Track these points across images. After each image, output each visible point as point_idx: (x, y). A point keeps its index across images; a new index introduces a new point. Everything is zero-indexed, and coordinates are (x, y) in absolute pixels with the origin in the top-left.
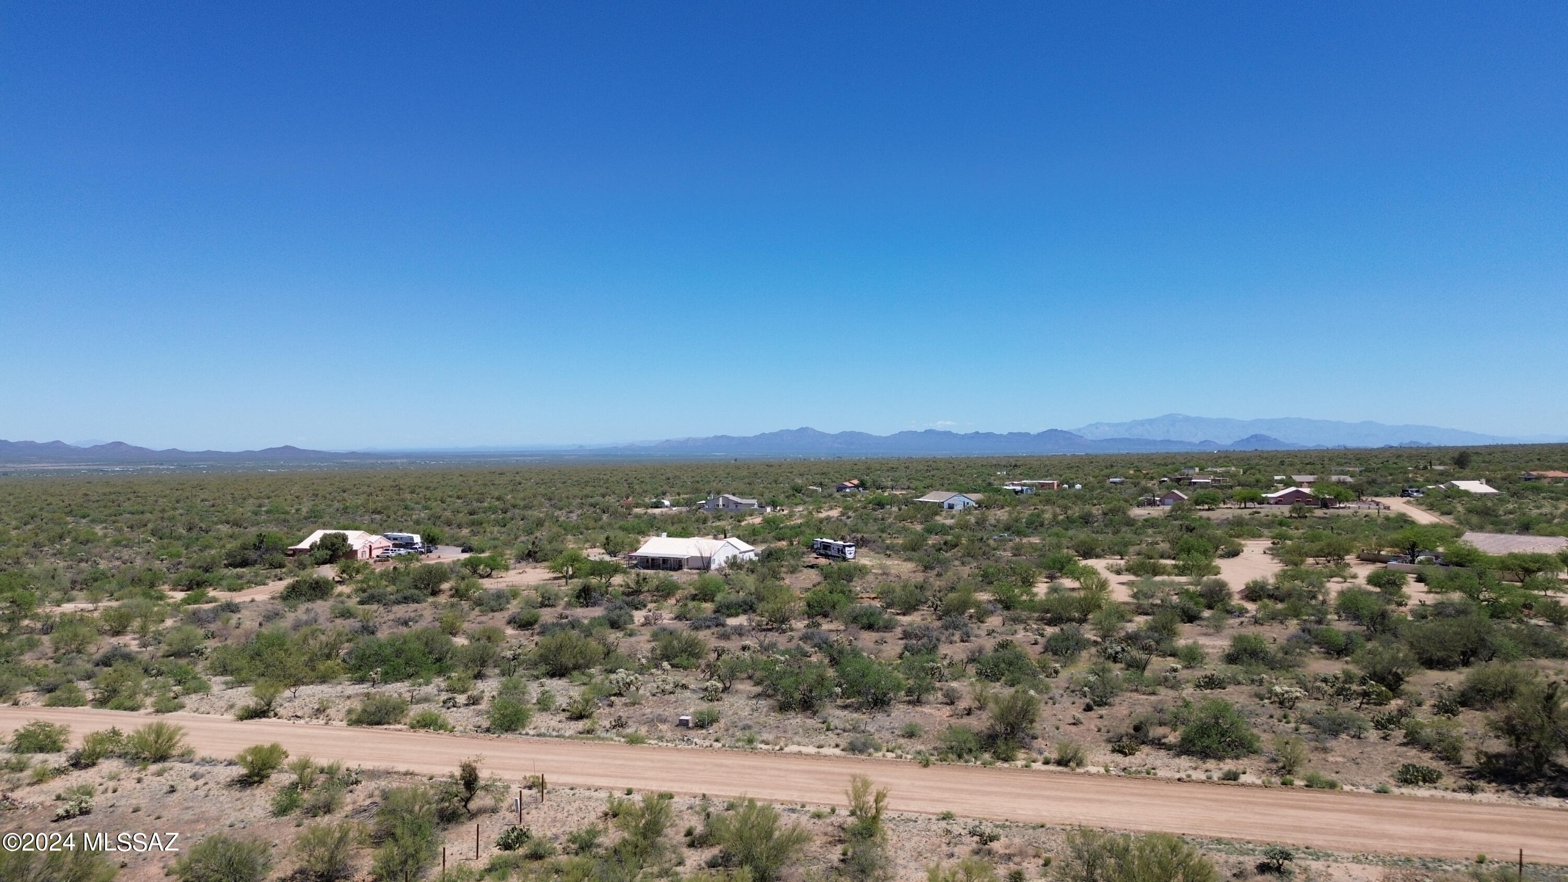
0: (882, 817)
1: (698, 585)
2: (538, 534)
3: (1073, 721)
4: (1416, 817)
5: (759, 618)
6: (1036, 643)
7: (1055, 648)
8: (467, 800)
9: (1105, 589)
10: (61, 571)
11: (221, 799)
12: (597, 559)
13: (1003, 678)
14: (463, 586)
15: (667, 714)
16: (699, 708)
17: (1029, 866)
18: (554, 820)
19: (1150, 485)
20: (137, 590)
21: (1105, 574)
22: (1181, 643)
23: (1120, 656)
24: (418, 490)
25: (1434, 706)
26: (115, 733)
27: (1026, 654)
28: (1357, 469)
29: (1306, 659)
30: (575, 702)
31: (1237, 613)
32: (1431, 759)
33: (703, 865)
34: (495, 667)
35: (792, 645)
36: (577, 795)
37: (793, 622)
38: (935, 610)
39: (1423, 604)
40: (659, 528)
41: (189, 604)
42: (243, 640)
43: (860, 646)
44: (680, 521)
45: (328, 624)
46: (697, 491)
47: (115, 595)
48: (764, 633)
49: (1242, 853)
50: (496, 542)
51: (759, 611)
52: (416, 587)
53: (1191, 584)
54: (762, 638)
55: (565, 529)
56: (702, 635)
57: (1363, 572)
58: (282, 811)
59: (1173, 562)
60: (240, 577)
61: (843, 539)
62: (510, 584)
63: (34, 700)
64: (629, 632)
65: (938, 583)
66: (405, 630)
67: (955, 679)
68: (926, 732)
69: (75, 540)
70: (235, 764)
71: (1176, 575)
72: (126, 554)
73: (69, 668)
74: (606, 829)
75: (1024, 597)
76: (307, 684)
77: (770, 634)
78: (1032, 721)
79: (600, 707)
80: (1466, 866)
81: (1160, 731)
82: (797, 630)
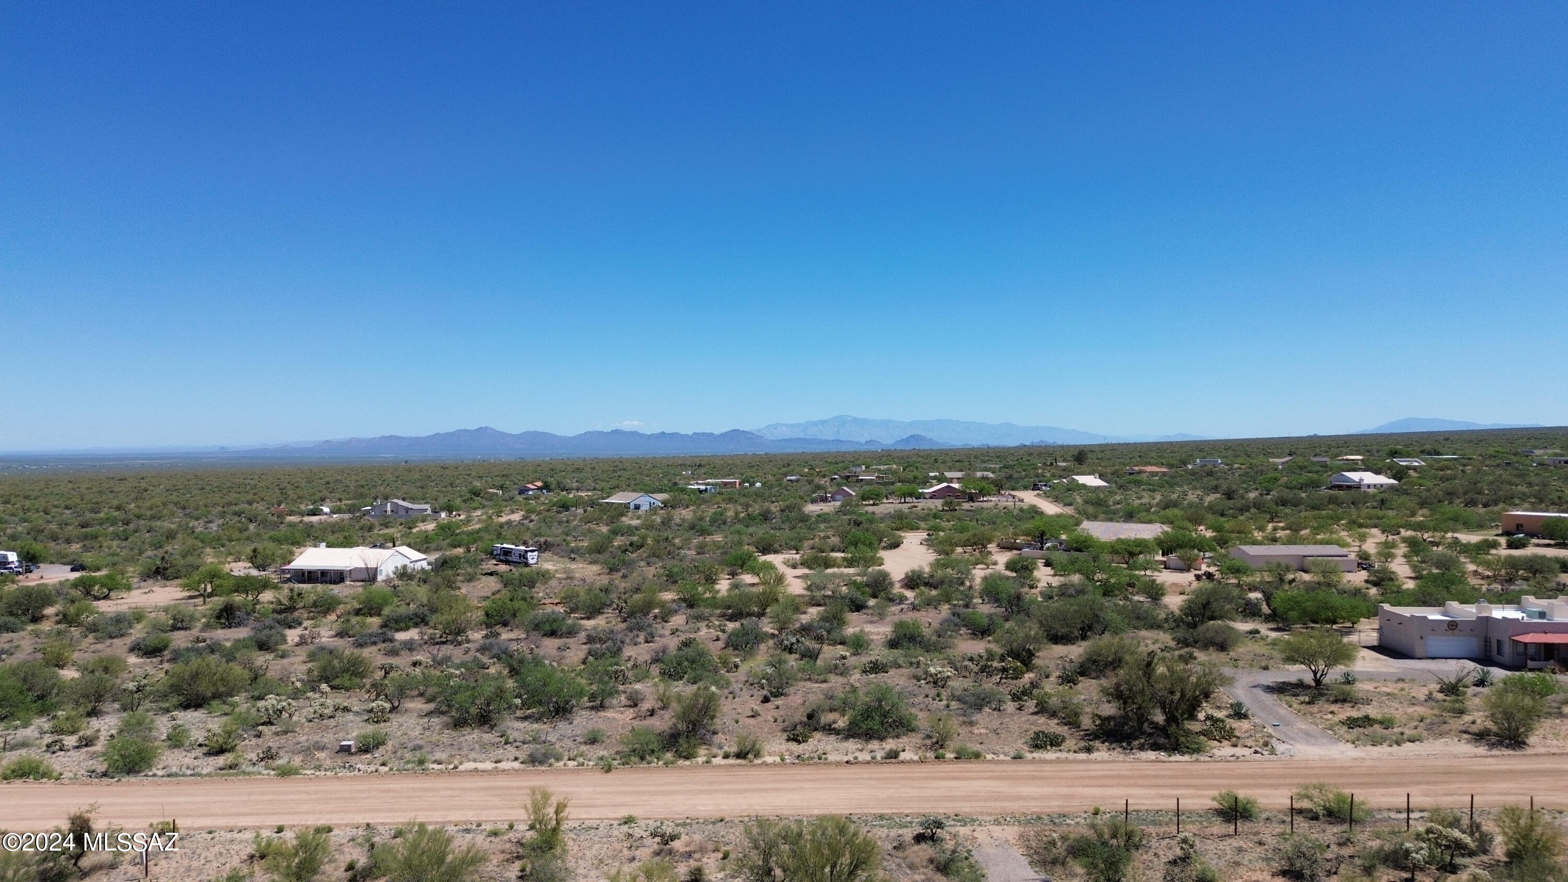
0: (562, 828)
1: (363, 598)
2: (169, 548)
3: (752, 714)
4: (1044, 778)
5: (431, 631)
6: (718, 639)
7: (736, 643)
8: (78, 857)
9: (782, 583)
12: (242, 574)
13: (686, 676)
14: (72, 610)
15: (325, 740)
16: (363, 732)
17: (709, 861)
18: (190, 870)
19: (822, 482)
21: (783, 569)
22: (850, 631)
23: (795, 647)
24: (13, 500)
25: (1059, 677)
27: (708, 650)
28: (997, 466)
29: (956, 641)
30: (214, 735)
31: (898, 601)
32: (1058, 724)
34: (114, 701)
35: (468, 657)
36: (217, 839)
37: (469, 633)
38: (620, 612)
39: (1050, 586)
40: (317, 538)
43: (541, 653)
44: (342, 530)
46: (362, 496)
48: (438, 647)
49: (901, 826)
50: (116, 559)
51: (431, 624)
52: (11, 614)
53: (858, 575)
54: (435, 652)
55: (202, 542)
56: (367, 652)
57: (1002, 558)
59: (842, 555)
61: (525, 543)
62: (134, 605)
64: (280, 653)
65: (623, 585)
67: (639, 681)
68: (609, 737)
71: (846, 567)
74: (252, 874)
75: (707, 595)
77: (444, 647)
78: (713, 717)
79: (245, 739)
80: (1085, 818)
81: (830, 717)
82: (473, 641)
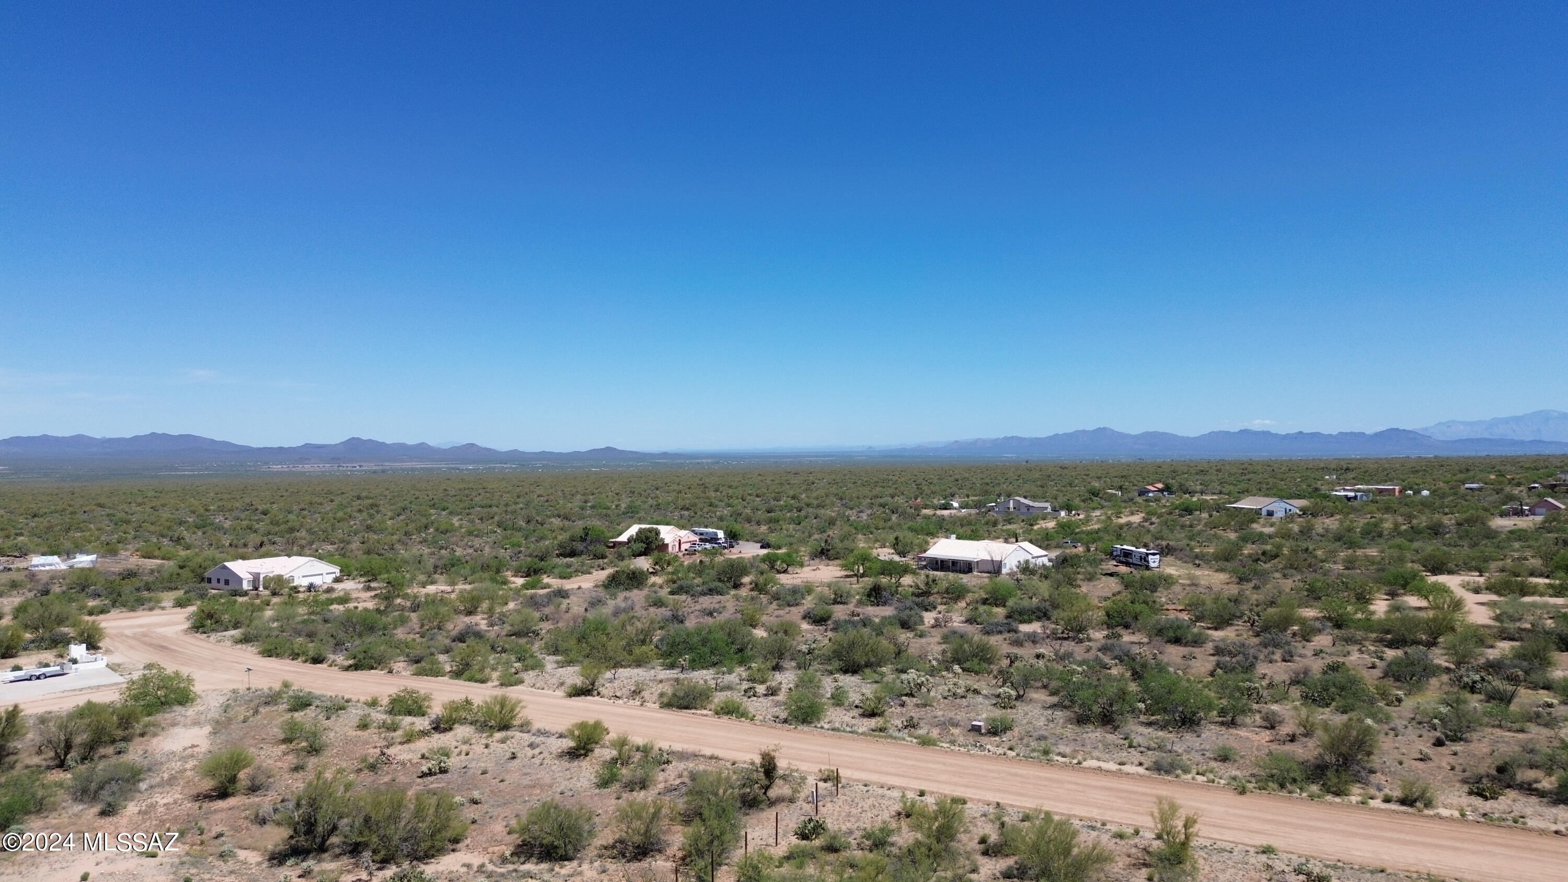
0: (1192, 844)
1: (989, 588)
2: (831, 533)
3: (1420, 756)
5: (1053, 626)
6: (1374, 667)
7: (1395, 673)
8: (767, 788)
9: (1459, 610)
10: (425, 557)
11: (554, 768)
12: (887, 558)
13: (1334, 704)
14: (761, 580)
15: (958, 717)
16: (992, 715)
18: (849, 815)
19: (1516, 492)
20: (486, 575)
21: (1460, 593)
22: (1558, 674)
23: (1479, 686)
24: (721, 489)
26: (468, 702)
27: (1362, 678)
30: (867, 699)
33: (998, 874)
34: (792, 659)
35: (1090, 656)
36: (871, 792)
37: (1091, 631)
38: (1252, 625)
40: (948, 530)
41: (527, 589)
42: (571, 624)
43: (1166, 660)
44: (969, 523)
45: (644, 612)
46: (987, 493)
47: (469, 579)
48: (1059, 642)
50: (792, 540)
51: (1053, 619)
52: (720, 580)
54: (1057, 647)
55: (856, 528)
56: (994, 640)
58: (604, 783)
59: (1547, 581)
60: (569, 566)
61: (1146, 546)
62: (805, 580)
63: (405, 669)
64: (919, 633)
65: (1255, 597)
66: (710, 620)
67: (1276, 702)
68: (1242, 757)
69: (437, 530)
70: (565, 737)
71: (1551, 596)
72: (477, 542)
73: (432, 643)
74: (899, 829)
75: (1359, 616)
76: (625, 667)
77: (1066, 643)
78: (1369, 754)
79: (892, 706)
81: (1531, 774)
82: (1096, 641)
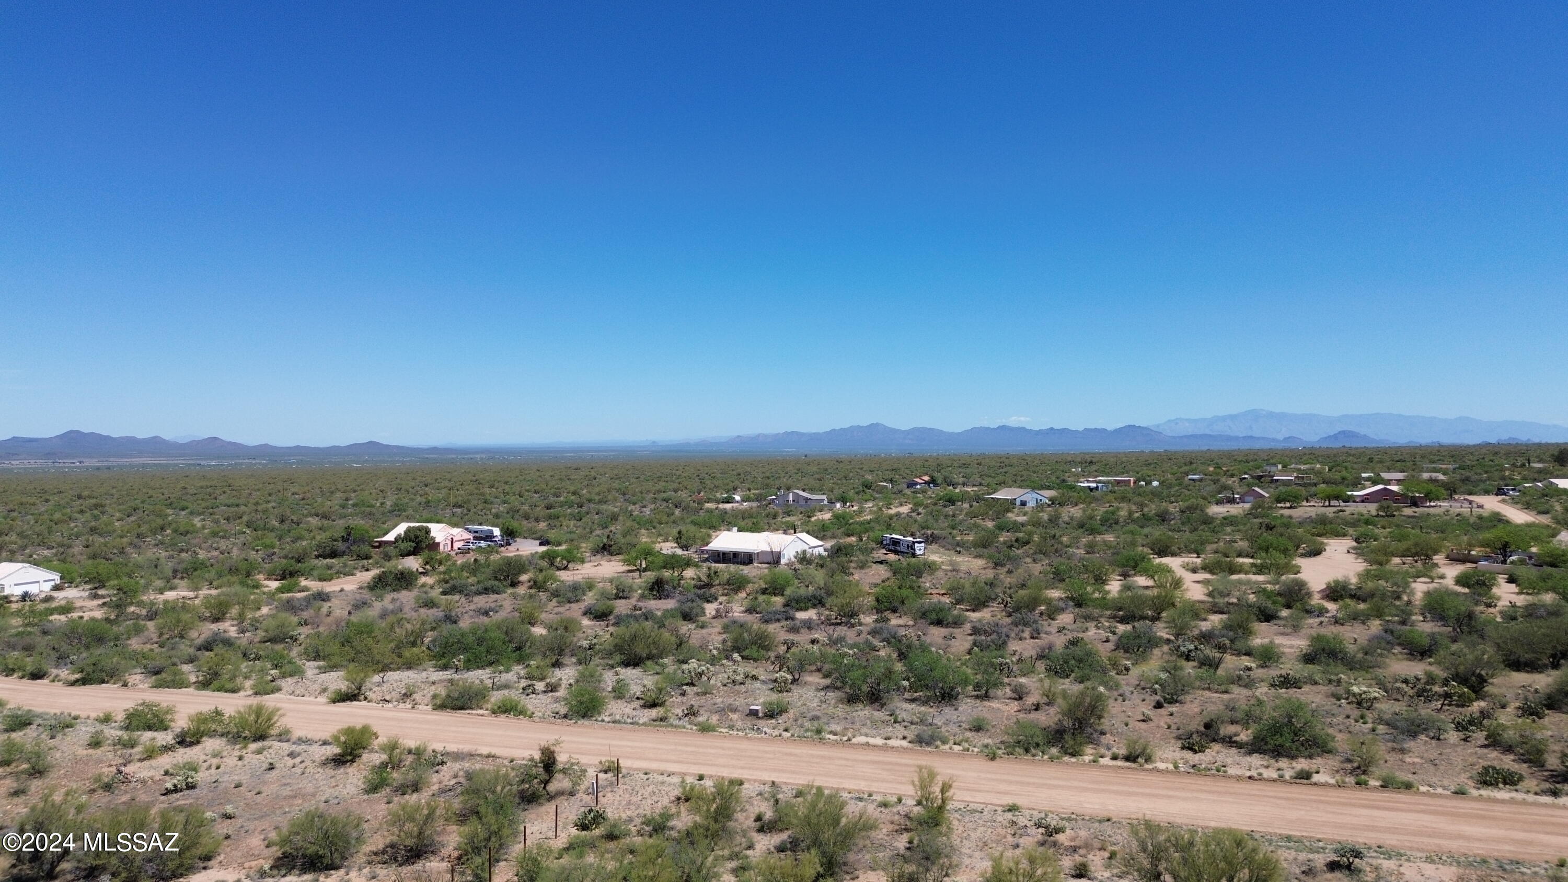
0: (948, 808)
1: (768, 578)
2: (613, 528)
3: (1143, 718)
4: (1494, 818)
5: (828, 612)
6: (1107, 641)
7: (1125, 646)
8: (546, 782)
9: (1179, 587)
10: (163, 561)
11: (317, 776)
12: (669, 552)
13: (1073, 675)
14: (540, 577)
15: (737, 703)
16: (768, 699)
17: (1094, 858)
18: (629, 803)
19: (1230, 482)
20: (235, 579)
21: (1180, 572)
22: (1257, 641)
23: (1193, 654)
24: (497, 485)
25: (1519, 708)
26: (218, 713)
27: (1097, 651)
28: (1450, 467)
29: (1387, 660)
30: (648, 690)
31: (1316, 613)
32: (1513, 761)
33: (772, 849)
34: (572, 656)
35: (861, 639)
36: (651, 780)
37: (862, 616)
38: (1005, 606)
39: (1513, 605)
40: (730, 523)
41: (283, 593)
42: (334, 627)
43: (928, 641)
44: (751, 516)
45: (413, 613)
46: (768, 486)
47: (215, 583)
48: (833, 627)
49: (1312, 851)
50: (573, 536)
51: (828, 606)
52: (496, 578)
53: (1269, 583)
54: (831, 632)
55: (638, 523)
56: (772, 628)
57: (1451, 572)
58: (373, 788)
59: (1251, 560)
60: (329, 567)
61: (912, 535)
62: (586, 576)
63: (142, 682)
64: (700, 624)
65: (1008, 580)
66: (485, 620)
67: (1024, 675)
68: (993, 726)
69: (176, 531)
70: (330, 744)
71: (1254, 574)
72: (223, 544)
73: (173, 652)
74: (679, 813)
75: (1097, 595)
76: (394, 670)
77: (839, 628)
78: (1100, 717)
79: (672, 696)
80: (1546, 869)
81: (1231, 729)
82: (866, 625)
